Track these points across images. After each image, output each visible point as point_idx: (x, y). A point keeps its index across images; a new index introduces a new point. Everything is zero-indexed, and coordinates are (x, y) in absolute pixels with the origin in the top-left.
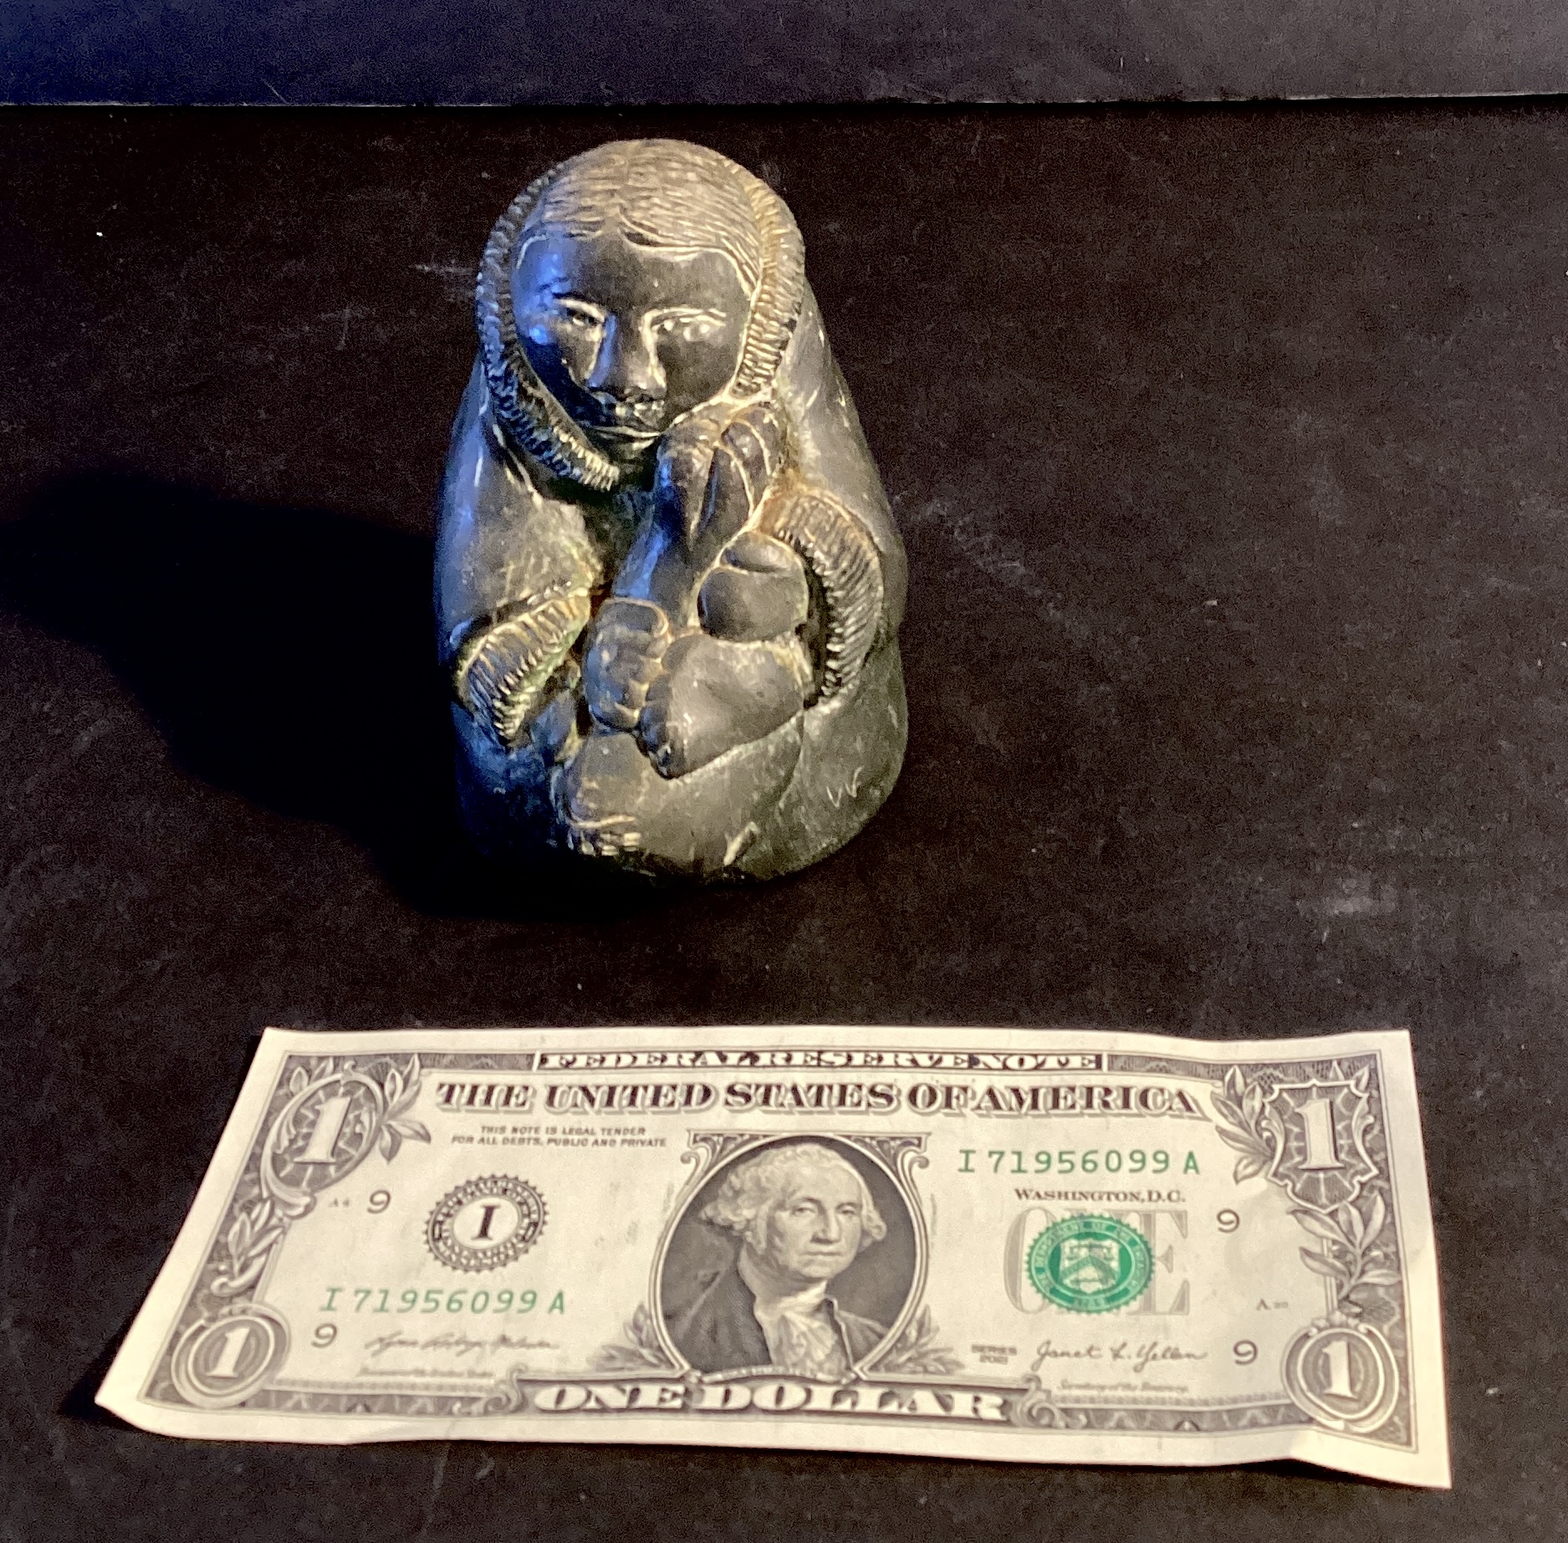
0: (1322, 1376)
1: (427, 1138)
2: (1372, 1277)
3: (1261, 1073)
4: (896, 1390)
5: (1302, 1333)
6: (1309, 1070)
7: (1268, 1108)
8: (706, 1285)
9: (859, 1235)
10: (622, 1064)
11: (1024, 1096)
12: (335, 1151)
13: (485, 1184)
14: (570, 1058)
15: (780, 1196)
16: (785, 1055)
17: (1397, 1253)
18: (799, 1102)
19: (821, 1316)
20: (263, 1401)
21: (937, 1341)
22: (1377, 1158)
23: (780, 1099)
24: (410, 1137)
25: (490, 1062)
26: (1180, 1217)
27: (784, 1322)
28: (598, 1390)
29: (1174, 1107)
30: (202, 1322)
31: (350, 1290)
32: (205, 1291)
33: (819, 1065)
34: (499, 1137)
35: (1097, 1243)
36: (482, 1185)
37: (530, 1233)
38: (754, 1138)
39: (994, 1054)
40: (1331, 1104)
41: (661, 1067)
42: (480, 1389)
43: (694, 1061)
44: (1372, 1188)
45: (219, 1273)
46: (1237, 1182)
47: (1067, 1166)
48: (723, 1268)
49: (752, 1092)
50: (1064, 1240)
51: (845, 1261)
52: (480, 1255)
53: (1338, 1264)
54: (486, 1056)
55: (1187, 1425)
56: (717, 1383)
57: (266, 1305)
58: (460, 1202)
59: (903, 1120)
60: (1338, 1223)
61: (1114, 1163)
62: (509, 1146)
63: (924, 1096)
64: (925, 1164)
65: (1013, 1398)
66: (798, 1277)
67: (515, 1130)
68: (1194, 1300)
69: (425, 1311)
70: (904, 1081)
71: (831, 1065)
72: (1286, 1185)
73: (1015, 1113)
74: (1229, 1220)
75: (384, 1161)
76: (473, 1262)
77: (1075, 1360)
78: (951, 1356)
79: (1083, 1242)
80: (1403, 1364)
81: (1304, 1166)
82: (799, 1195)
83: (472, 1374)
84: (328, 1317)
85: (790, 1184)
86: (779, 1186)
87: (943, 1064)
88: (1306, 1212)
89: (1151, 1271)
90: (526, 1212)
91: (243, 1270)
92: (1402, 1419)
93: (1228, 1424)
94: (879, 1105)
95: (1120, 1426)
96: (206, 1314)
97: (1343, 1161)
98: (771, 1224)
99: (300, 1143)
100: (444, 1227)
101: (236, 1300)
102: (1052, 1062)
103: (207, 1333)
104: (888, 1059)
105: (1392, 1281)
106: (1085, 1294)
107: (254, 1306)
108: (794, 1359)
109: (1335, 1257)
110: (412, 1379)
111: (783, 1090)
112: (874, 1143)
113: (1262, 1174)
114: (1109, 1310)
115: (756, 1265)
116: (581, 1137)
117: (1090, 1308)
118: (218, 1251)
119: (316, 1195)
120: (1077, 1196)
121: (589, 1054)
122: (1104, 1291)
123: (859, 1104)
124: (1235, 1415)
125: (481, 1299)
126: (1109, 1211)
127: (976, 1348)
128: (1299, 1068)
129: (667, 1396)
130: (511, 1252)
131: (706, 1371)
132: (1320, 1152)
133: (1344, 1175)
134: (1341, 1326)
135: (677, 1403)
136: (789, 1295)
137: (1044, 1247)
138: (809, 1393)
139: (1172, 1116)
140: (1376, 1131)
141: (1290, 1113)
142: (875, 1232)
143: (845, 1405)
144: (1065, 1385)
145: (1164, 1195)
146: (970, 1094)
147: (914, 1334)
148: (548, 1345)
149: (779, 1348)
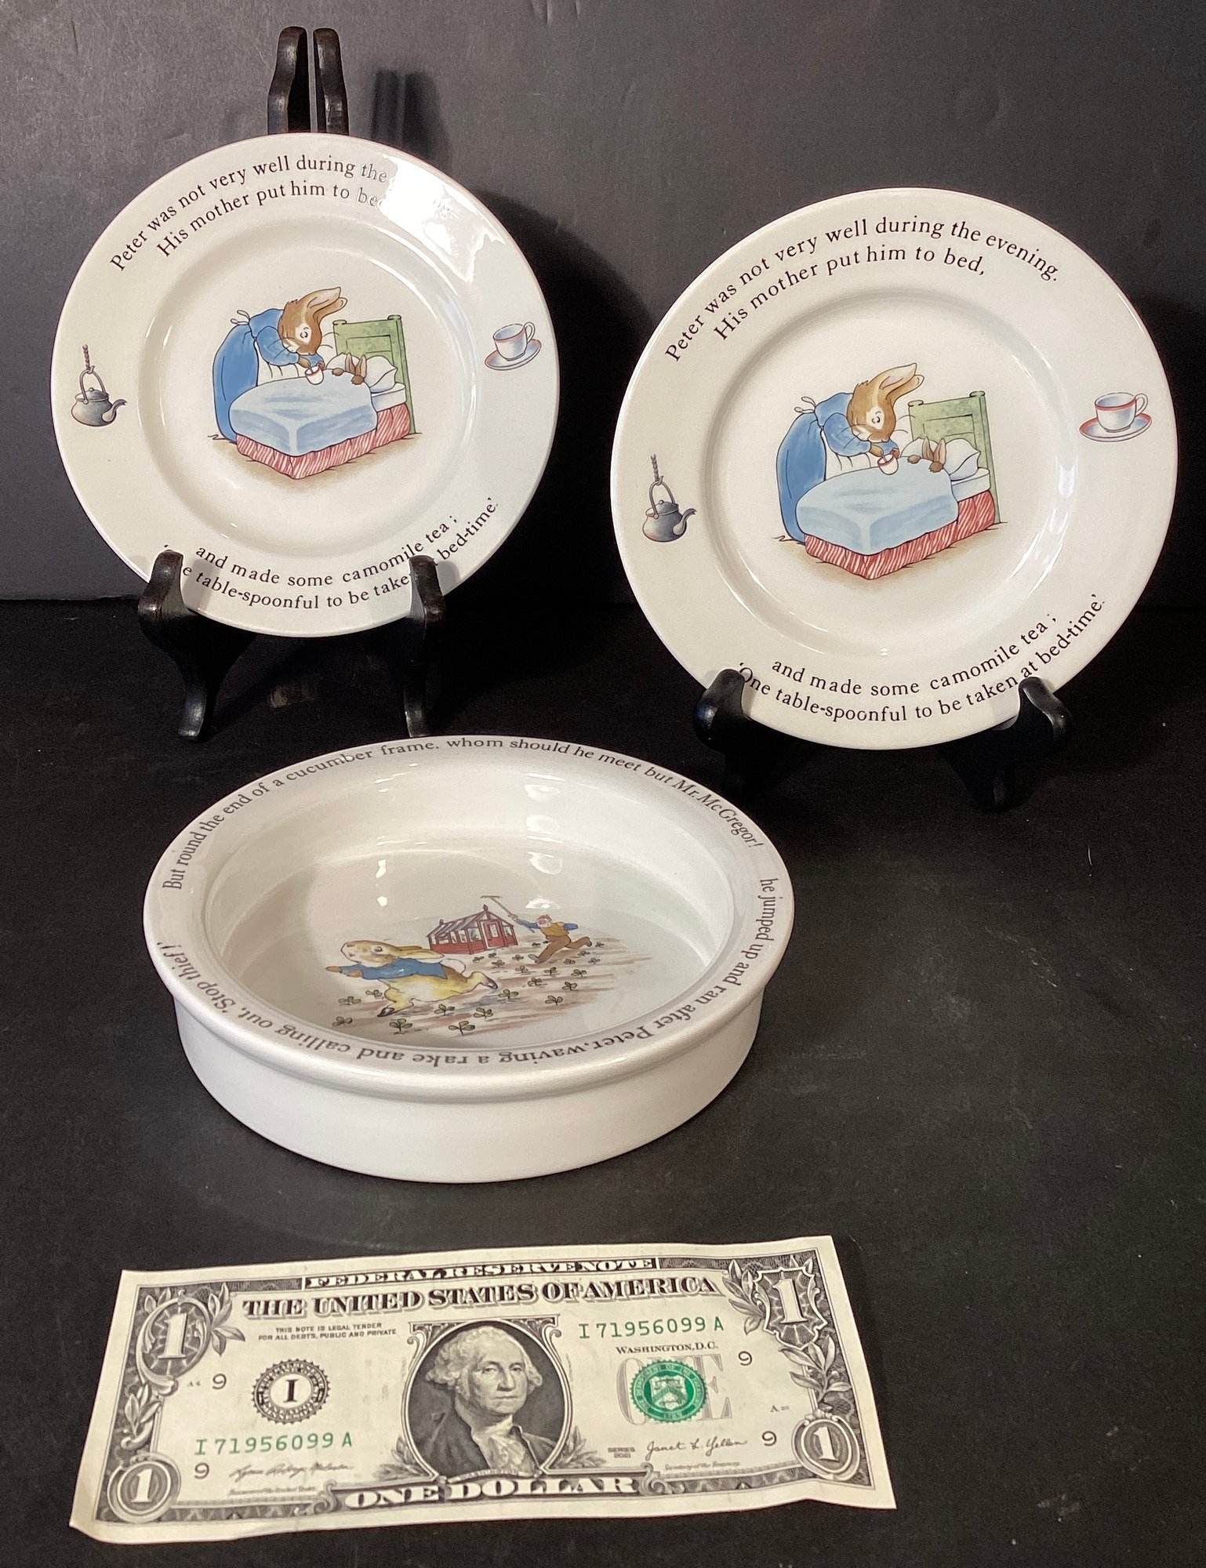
0: (816, 1449)
1: (243, 1338)
2: (835, 1387)
3: (749, 1264)
4: (567, 1479)
5: (800, 1424)
6: (777, 1261)
7: (757, 1285)
8: (438, 1422)
9: (526, 1384)
10: (359, 1281)
11: (612, 1288)
12: (183, 1350)
13: (286, 1365)
14: (325, 1280)
15: (473, 1362)
16: (462, 1270)
17: (846, 1371)
18: (476, 1300)
19: (514, 1437)
20: (171, 1516)
21: (587, 1447)
22: (825, 1315)
23: (464, 1299)
24: (231, 1338)
25: (273, 1285)
26: (717, 1358)
27: (491, 1441)
28: (383, 1493)
29: (703, 1289)
30: (120, 1468)
31: (212, 1440)
32: (117, 1448)
33: (484, 1275)
34: (289, 1335)
35: (671, 1378)
36: (284, 1367)
37: (320, 1396)
38: (451, 1325)
39: (590, 1262)
40: (793, 1281)
41: (384, 1282)
42: (309, 1498)
43: (405, 1277)
44: (825, 1333)
45: (125, 1435)
46: (747, 1334)
47: (645, 1331)
48: (447, 1410)
49: (445, 1295)
50: (651, 1378)
51: (523, 1399)
52: (291, 1412)
53: (814, 1381)
54: (270, 1281)
55: (743, 1485)
56: (457, 1483)
57: (159, 1454)
58: (271, 1379)
59: (542, 1307)
60: (809, 1355)
61: (672, 1327)
62: (296, 1340)
63: (552, 1291)
64: (559, 1334)
65: (638, 1479)
66: (494, 1414)
67: (298, 1329)
68: (733, 1408)
69: (263, 1451)
70: (539, 1282)
71: (492, 1274)
72: (775, 1334)
73: (608, 1298)
74: (745, 1357)
75: (218, 1355)
76: (287, 1417)
77: (670, 1451)
78: (596, 1456)
79: (664, 1378)
80: (860, 1437)
81: (784, 1322)
82: (485, 1360)
83: (302, 1489)
84: (201, 1459)
85: (478, 1353)
86: (471, 1355)
87: (560, 1270)
88: (790, 1350)
89: (705, 1393)
90: (315, 1382)
91: (140, 1431)
92: (864, 1470)
93: (767, 1483)
94: (525, 1298)
95: (704, 1489)
96: (122, 1462)
97: (806, 1317)
98: (471, 1381)
99: (160, 1346)
100: (265, 1396)
101: (138, 1451)
102: (626, 1265)
103: (125, 1475)
104: (526, 1268)
105: (847, 1388)
106: (669, 1410)
107: (152, 1455)
108: (503, 1464)
109: (811, 1376)
110: (265, 1495)
111: (464, 1293)
112: (526, 1323)
113: (760, 1327)
114: (685, 1419)
115: (467, 1408)
116: (341, 1332)
117: (673, 1419)
118: (120, 1420)
119: (178, 1379)
120: (654, 1349)
121: (337, 1277)
122: (680, 1408)
123: (513, 1298)
124: (770, 1476)
125: (297, 1441)
126: (675, 1357)
127: (610, 1450)
128: (771, 1260)
129: (429, 1493)
130: (310, 1409)
131: (449, 1477)
132: (792, 1314)
133: (808, 1327)
134: (822, 1418)
135: (436, 1497)
136: (491, 1425)
137: (640, 1383)
138: (516, 1485)
139: (703, 1295)
140: (822, 1298)
141: (770, 1289)
142: (535, 1381)
143: (540, 1491)
144: (667, 1467)
145: (705, 1345)
146: (579, 1286)
147: (571, 1445)
148: (346, 1467)
149: (492, 1458)
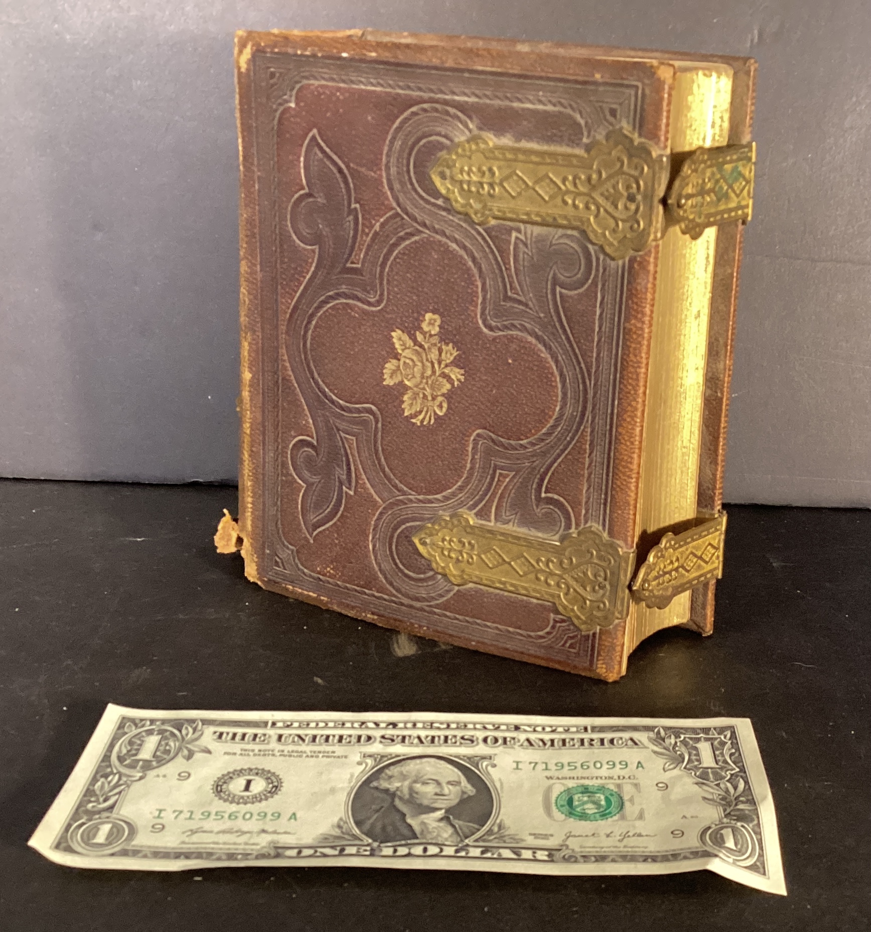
0: (719, 841)
1: (209, 752)
2: (741, 806)
3: (673, 730)
4: (490, 849)
5: (706, 826)
6: (699, 731)
7: (678, 744)
8: (377, 811)
9: (460, 793)
10: (319, 726)
11: (546, 742)
12: (154, 756)
13: (245, 771)
14: (289, 723)
15: (415, 778)
16: (412, 724)
17: (753, 799)
18: (421, 742)
19: (444, 821)
20: (124, 853)
21: (511, 832)
22: (738, 764)
23: (411, 741)
24: (200, 752)
25: (242, 723)
26: (636, 785)
27: (423, 823)
28: (319, 850)
29: (629, 744)
31: (170, 810)
33: (431, 728)
34: (251, 754)
35: (592, 795)
36: (243, 771)
37: (273, 790)
38: (396, 756)
39: (528, 726)
40: (712, 744)
41: (342, 728)
42: (252, 850)
43: (361, 725)
44: (737, 776)
45: (92, 802)
46: (665, 771)
47: (573, 767)
48: (386, 805)
49: (395, 737)
50: (574, 794)
52: (246, 798)
53: (723, 802)
54: (239, 721)
55: (650, 860)
57: (121, 815)
58: (231, 778)
59: (481, 749)
60: (720, 788)
61: (598, 765)
62: (257, 757)
63: (491, 741)
64: (494, 766)
65: (553, 852)
66: (429, 808)
67: (260, 751)
68: (646, 815)
69: (216, 819)
70: (480, 735)
71: (438, 728)
72: (691, 773)
73: (542, 747)
74: (662, 786)
75: (185, 760)
76: (241, 801)
77: (586, 838)
78: (517, 837)
79: (585, 796)
80: (760, 842)
81: (700, 766)
82: (425, 777)
83: (246, 844)
84: (158, 821)
85: (419, 773)
86: (413, 774)
87: (501, 729)
88: (703, 784)
89: (623, 805)
90: (270, 782)
91: (106, 800)
92: (760, 862)
93: (671, 859)
94: (466, 743)
95: (613, 861)
96: (85, 818)
97: (720, 765)
98: (411, 789)
99: (134, 752)
100: (224, 787)
101: (102, 812)
102: (560, 729)
104: (470, 726)
105: (754, 808)
106: (588, 814)
107: (113, 815)
108: (431, 837)
109: (721, 800)
110: (212, 846)
111: (412, 738)
112: (465, 758)
113: (678, 768)
114: (602, 820)
115: (405, 803)
116: (299, 754)
117: (591, 819)
118: (89, 793)
119: (146, 772)
120: (579, 778)
121: (300, 722)
122: (598, 813)
123: (456, 743)
124: (674, 855)
125: (248, 815)
126: (597, 783)
128: (694, 730)
129: (361, 850)
130: (263, 797)
131: (381, 842)
132: (708, 760)
133: (721, 770)
134: (728, 823)
135: (367, 853)
136: (425, 814)
137: (564, 797)
139: (628, 748)
140: (737, 755)
141: (690, 746)
142: (469, 792)
143: (462, 854)
144: (581, 847)
145: (626, 777)
146: (516, 740)
147: (496, 829)
148: (289, 833)
149: (422, 832)
